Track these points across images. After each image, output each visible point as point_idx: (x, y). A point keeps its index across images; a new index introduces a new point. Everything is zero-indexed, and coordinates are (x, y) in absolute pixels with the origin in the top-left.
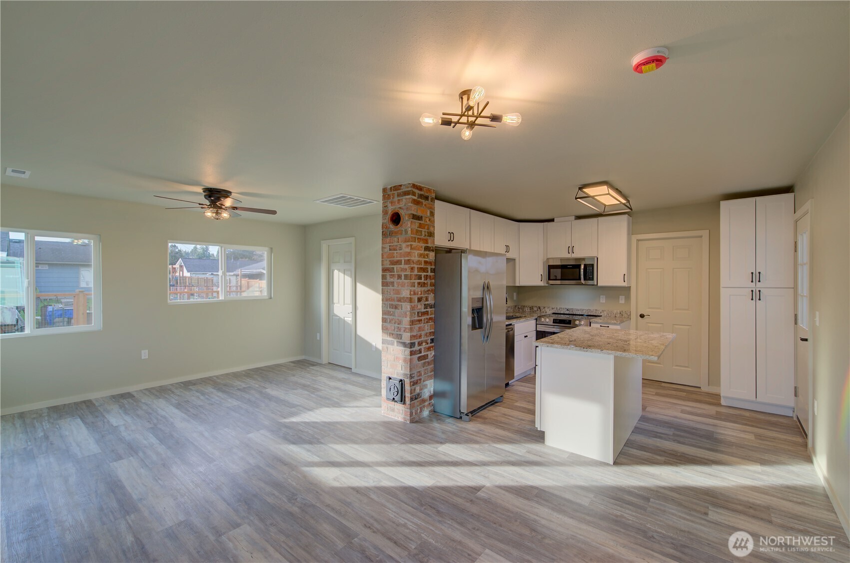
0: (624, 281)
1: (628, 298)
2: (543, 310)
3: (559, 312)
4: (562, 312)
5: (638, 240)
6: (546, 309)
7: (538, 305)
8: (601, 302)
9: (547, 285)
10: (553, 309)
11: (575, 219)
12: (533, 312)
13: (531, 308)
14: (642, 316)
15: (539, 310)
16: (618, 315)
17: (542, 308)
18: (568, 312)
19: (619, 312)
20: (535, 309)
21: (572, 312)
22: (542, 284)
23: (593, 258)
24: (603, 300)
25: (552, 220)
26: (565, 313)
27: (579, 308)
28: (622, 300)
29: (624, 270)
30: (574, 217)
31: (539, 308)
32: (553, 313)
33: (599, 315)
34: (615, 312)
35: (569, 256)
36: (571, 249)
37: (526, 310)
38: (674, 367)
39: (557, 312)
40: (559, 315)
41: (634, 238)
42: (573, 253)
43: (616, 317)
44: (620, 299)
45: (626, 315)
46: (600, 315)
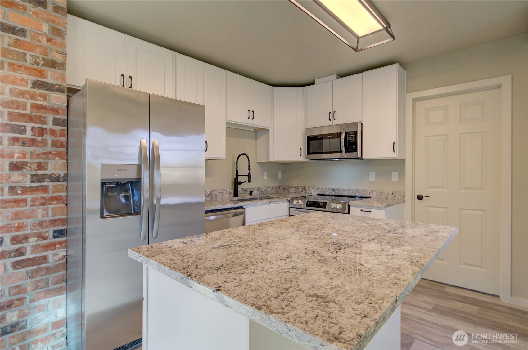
0: (394, 152)
1: (402, 174)
2: (308, 191)
3: (324, 193)
4: (327, 193)
5: (415, 100)
6: (311, 189)
7: (303, 186)
8: (370, 180)
9: (307, 160)
10: (318, 189)
11: (337, 78)
12: (298, 193)
13: (296, 189)
14: (420, 198)
15: (304, 191)
16: (390, 197)
17: (307, 188)
18: (333, 193)
19: (390, 192)
20: (300, 190)
21: (338, 192)
22: (302, 159)
23: (356, 124)
24: (372, 177)
25: (313, 83)
26: (331, 194)
27: (345, 188)
28: (395, 177)
29: (394, 137)
30: (335, 76)
31: (304, 188)
32: (318, 195)
33: (367, 196)
34: (387, 191)
35: (330, 123)
36: (332, 115)
37: (292, 191)
38: (462, 266)
39: (322, 193)
40: (324, 197)
41: (410, 97)
42: (335, 119)
43: (387, 198)
44: (393, 176)
45: (399, 197)
46: (369, 196)
